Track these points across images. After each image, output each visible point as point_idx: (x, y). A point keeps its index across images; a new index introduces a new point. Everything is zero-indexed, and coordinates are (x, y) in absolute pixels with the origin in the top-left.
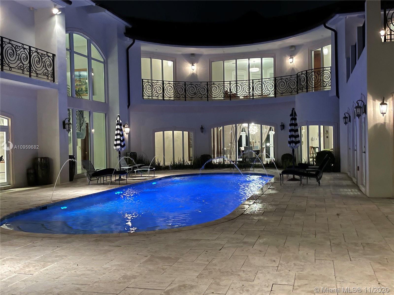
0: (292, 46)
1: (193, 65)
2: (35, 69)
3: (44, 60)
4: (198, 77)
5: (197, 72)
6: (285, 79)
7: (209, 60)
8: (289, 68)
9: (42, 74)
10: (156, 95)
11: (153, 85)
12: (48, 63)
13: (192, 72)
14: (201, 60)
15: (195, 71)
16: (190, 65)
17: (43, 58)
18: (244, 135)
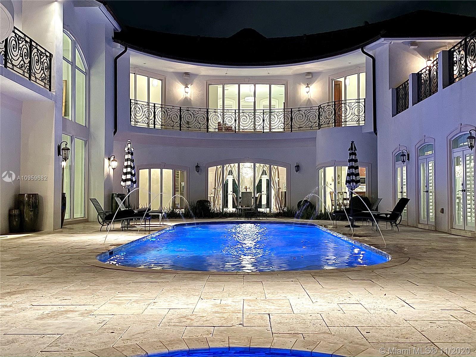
0: (309, 73)
1: (187, 87)
2: (34, 72)
3: (42, 60)
4: (192, 102)
5: (191, 96)
6: (304, 111)
7: (207, 82)
8: (305, 98)
9: (40, 79)
10: (146, 121)
11: (142, 107)
12: (46, 64)
13: (184, 97)
14: (195, 81)
15: (188, 96)
16: (183, 87)
17: (42, 57)
18: (230, 179)
